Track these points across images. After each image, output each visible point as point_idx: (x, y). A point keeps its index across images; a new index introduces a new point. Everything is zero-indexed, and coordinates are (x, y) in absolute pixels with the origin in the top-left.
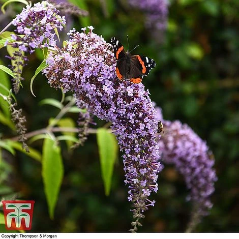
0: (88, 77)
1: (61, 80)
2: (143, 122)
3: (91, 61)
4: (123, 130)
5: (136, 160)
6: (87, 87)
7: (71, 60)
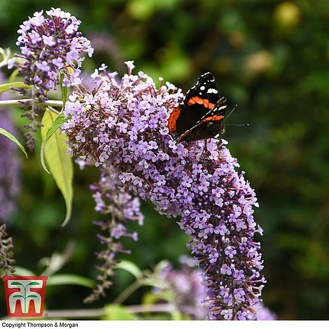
0: (142, 131)
1: (95, 139)
2: (238, 204)
3: (144, 105)
4: (205, 219)
5: (229, 273)
6: (140, 147)
7: (111, 105)
